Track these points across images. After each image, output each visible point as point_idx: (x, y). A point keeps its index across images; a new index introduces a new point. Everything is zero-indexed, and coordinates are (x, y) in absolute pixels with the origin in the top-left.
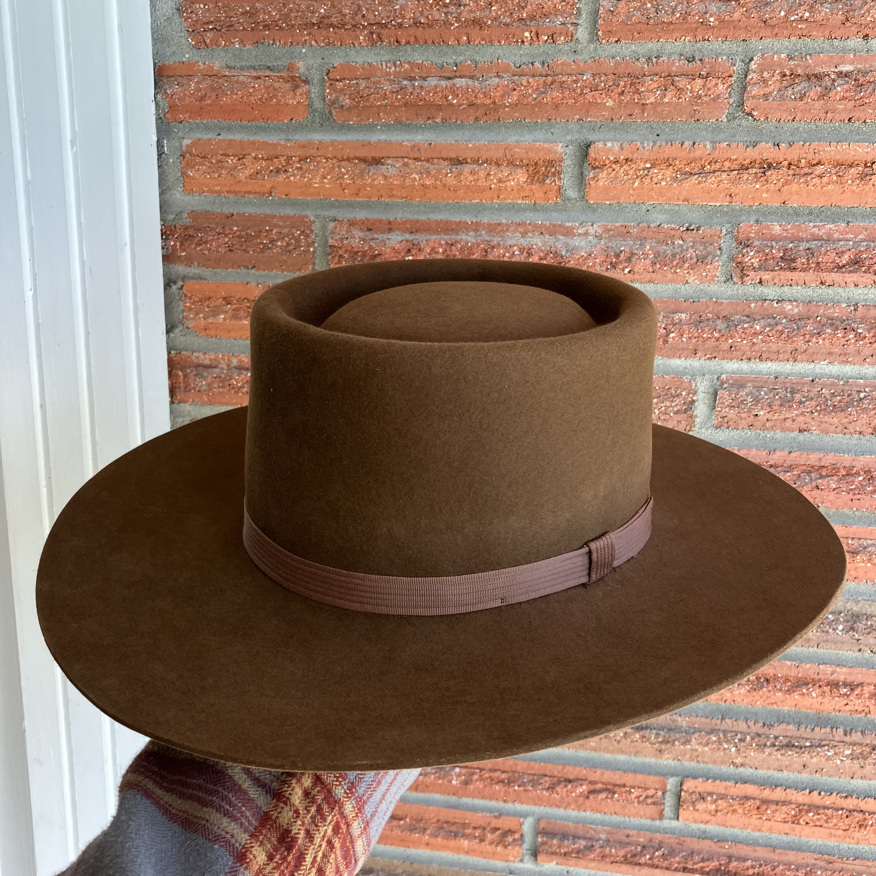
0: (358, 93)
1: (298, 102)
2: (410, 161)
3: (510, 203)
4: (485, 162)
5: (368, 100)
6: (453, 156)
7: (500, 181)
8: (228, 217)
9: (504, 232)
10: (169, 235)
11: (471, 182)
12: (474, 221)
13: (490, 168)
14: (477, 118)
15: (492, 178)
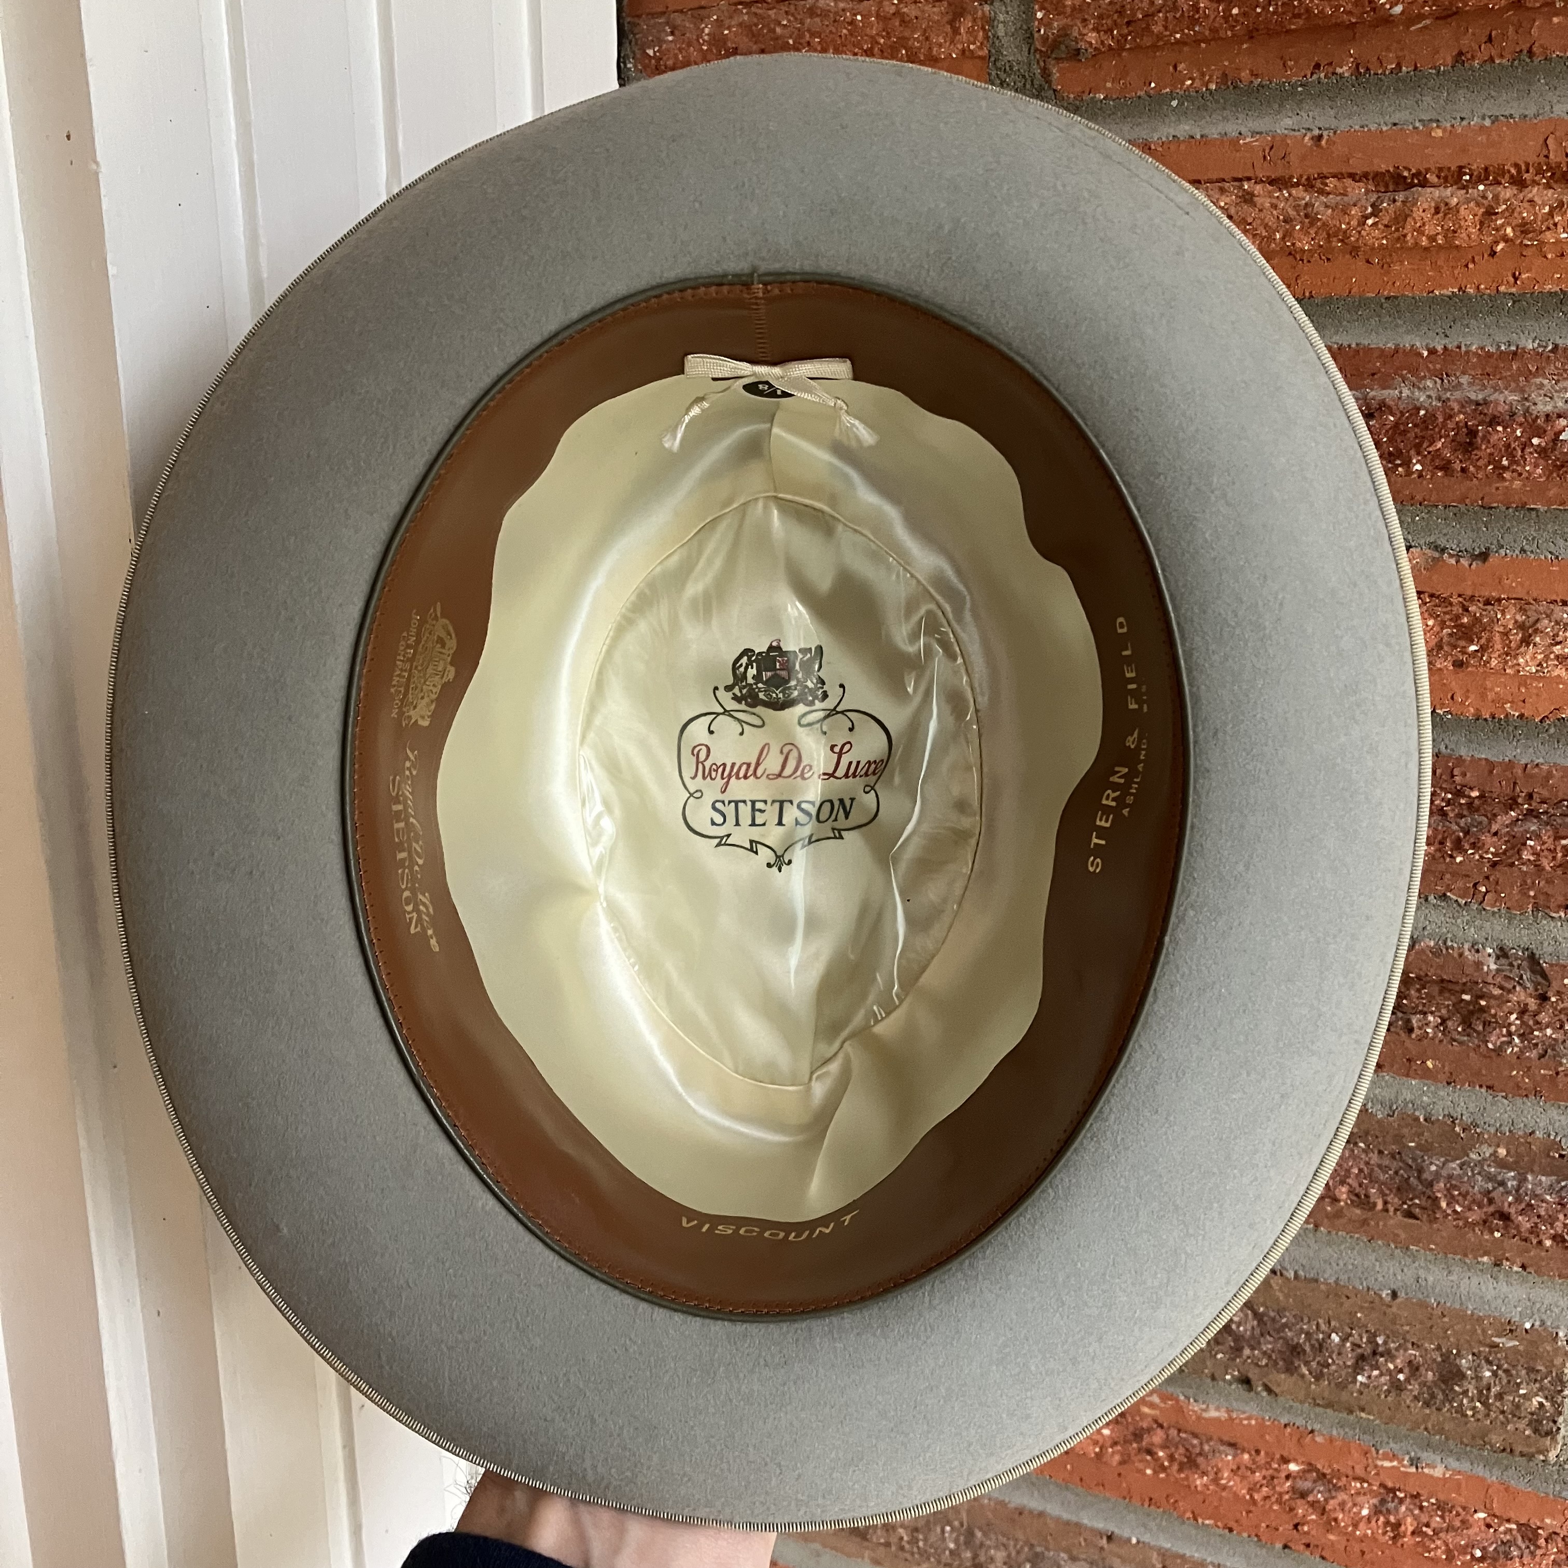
0: (1121, 13)
1: (963, 51)
2: (1258, 189)
3: (1550, 293)
4: (1483, 176)
5: (1148, 28)
6: (1383, 168)
7: (1524, 229)
9: (1529, 375)
11: (1432, 239)
12: (1440, 348)
13: (1496, 197)
14: (1461, 54)
15: (1499, 222)
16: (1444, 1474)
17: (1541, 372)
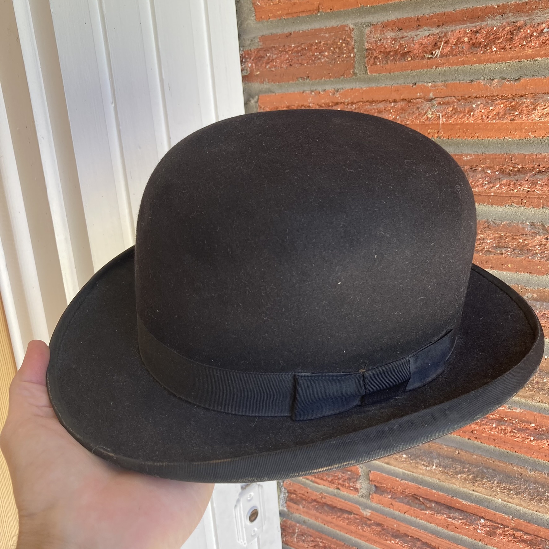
8: (287, 37)
9: (533, 10)
10: (247, 58)
12: (501, 4)
16: (520, 411)
17: (536, 8)
